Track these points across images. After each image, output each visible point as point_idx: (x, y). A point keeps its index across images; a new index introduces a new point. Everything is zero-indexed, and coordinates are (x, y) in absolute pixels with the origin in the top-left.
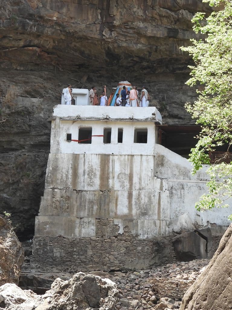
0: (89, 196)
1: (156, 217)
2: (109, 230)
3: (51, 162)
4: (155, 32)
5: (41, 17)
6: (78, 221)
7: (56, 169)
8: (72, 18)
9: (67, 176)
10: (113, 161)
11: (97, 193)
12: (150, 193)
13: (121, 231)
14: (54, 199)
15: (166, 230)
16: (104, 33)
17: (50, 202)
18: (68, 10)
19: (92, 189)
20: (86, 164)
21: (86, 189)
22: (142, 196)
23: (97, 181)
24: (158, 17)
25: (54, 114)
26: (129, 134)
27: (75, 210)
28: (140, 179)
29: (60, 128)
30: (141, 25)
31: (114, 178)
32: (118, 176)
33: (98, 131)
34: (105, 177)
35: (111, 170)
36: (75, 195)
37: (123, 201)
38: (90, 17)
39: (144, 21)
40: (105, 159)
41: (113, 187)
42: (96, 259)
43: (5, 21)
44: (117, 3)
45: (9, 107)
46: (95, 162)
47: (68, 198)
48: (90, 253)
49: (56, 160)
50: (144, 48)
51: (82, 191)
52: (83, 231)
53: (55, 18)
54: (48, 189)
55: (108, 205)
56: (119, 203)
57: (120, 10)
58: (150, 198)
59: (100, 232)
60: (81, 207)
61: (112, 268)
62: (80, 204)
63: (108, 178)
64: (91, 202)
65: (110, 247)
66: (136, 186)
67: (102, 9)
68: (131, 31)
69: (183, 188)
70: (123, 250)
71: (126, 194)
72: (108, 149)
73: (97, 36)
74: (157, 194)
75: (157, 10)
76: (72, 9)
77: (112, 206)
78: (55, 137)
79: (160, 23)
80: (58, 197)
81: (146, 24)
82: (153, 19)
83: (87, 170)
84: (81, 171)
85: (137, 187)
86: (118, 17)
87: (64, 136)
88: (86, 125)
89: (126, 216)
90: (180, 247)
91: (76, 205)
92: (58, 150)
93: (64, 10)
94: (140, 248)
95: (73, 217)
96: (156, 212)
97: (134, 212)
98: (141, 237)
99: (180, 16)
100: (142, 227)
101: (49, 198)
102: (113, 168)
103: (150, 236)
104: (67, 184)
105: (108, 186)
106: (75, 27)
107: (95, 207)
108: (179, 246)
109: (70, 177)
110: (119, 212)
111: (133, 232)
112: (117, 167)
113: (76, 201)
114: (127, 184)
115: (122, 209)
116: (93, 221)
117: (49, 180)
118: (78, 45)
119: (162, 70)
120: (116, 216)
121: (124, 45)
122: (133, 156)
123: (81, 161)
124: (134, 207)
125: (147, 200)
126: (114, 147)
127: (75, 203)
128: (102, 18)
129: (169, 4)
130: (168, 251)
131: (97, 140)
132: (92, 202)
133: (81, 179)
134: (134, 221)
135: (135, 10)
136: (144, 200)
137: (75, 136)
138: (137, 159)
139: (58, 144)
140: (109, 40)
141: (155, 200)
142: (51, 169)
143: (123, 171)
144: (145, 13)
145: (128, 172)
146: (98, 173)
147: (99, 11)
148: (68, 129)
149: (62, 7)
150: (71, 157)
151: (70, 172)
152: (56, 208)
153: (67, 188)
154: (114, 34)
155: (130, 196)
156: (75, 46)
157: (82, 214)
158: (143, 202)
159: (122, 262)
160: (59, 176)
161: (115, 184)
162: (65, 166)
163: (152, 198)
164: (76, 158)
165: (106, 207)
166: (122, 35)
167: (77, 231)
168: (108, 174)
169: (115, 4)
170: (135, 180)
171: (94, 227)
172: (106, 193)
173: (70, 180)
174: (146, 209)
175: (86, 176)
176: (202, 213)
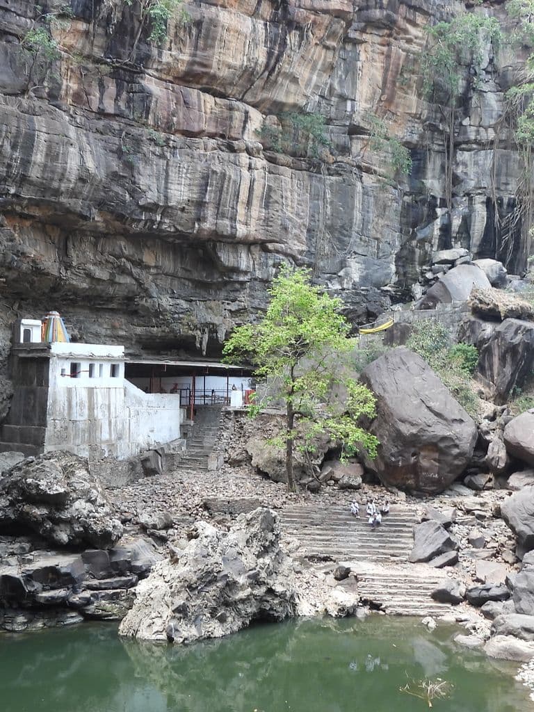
0: (81, 426)
1: (128, 440)
2: (98, 454)
3: (51, 396)
4: (101, 275)
7: (55, 402)
8: (42, 256)
9: (63, 407)
10: (96, 393)
11: (86, 422)
12: (123, 421)
13: (106, 455)
14: (56, 430)
15: (135, 451)
16: (61, 271)
17: (52, 433)
19: (82, 419)
20: (78, 396)
21: (78, 419)
22: (118, 423)
23: (86, 411)
24: (104, 262)
25: (52, 351)
26: (107, 368)
27: (72, 439)
28: (116, 408)
29: (56, 363)
30: (92, 268)
31: (98, 408)
32: (101, 407)
33: (84, 367)
34: (91, 408)
35: (95, 401)
36: (71, 425)
37: (105, 427)
38: (52, 256)
39: (95, 264)
40: (91, 391)
41: (97, 417)
44: (74, 245)
46: (84, 395)
47: (66, 428)
49: (55, 393)
51: (76, 421)
53: (32, 256)
54: (49, 419)
55: (95, 432)
56: (103, 430)
57: (77, 252)
58: (123, 425)
60: (76, 436)
62: (76, 434)
63: (94, 409)
64: (83, 431)
66: (113, 415)
67: (59, 248)
68: (82, 272)
70: (109, 471)
71: (107, 422)
72: (92, 382)
73: (55, 273)
74: (128, 421)
75: (106, 256)
76: (42, 247)
77: (98, 433)
78: (52, 372)
79: (105, 267)
80: (58, 427)
81: (95, 267)
82: (100, 263)
83: (78, 402)
84: (74, 403)
86: (75, 259)
87: (59, 372)
88: (75, 362)
89: (108, 441)
90: (148, 464)
91: (72, 434)
92: (55, 383)
93: (38, 248)
94: (120, 468)
96: (128, 435)
97: (114, 437)
98: (120, 459)
99: (122, 264)
100: (121, 449)
101: (52, 428)
102: (97, 400)
103: (126, 457)
104: (64, 415)
105: (94, 415)
107: (86, 435)
109: (66, 408)
110: (104, 438)
111: (115, 455)
112: (99, 399)
114: (107, 413)
115: (105, 436)
116: (87, 448)
117: (50, 412)
118: (35, 279)
119: (83, 304)
120: (101, 442)
121: (75, 283)
122: (110, 388)
123: (74, 394)
124: (113, 433)
126: (96, 381)
127: (71, 432)
128: (59, 257)
130: (139, 468)
131: (84, 374)
133: (74, 410)
134: (115, 445)
135: (88, 253)
136: (120, 426)
137: (68, 371)
138: (113, 391)
139: (55, 379)
140: (64, 278)
141: (127, 426)
142: (51, 402)
143: (104, 402)
144: (95, 257)
145: (107, 403)
146: (87, 405)
148: (63, 364)
149: (36, 245)
150: (66, 391)
151: (66, 404)
152: (57, 437)
153: (64, 419)
154: (69, 273)
155: (110, 423)
157: (77, 442)
160: (58, 408)
161: (99, 413)
162: (62, 399)
163: (125, 424)
164: (69, 391)
165: (94, 434)
166: (75, 274)
168: (94, 405)
169: (72, 246)
170: (112, 409)
171: (88, 451)
172: (93, 422)
173: (66, 412)
174: (121, 434)
175: (78, 407)
176: (151, 434)
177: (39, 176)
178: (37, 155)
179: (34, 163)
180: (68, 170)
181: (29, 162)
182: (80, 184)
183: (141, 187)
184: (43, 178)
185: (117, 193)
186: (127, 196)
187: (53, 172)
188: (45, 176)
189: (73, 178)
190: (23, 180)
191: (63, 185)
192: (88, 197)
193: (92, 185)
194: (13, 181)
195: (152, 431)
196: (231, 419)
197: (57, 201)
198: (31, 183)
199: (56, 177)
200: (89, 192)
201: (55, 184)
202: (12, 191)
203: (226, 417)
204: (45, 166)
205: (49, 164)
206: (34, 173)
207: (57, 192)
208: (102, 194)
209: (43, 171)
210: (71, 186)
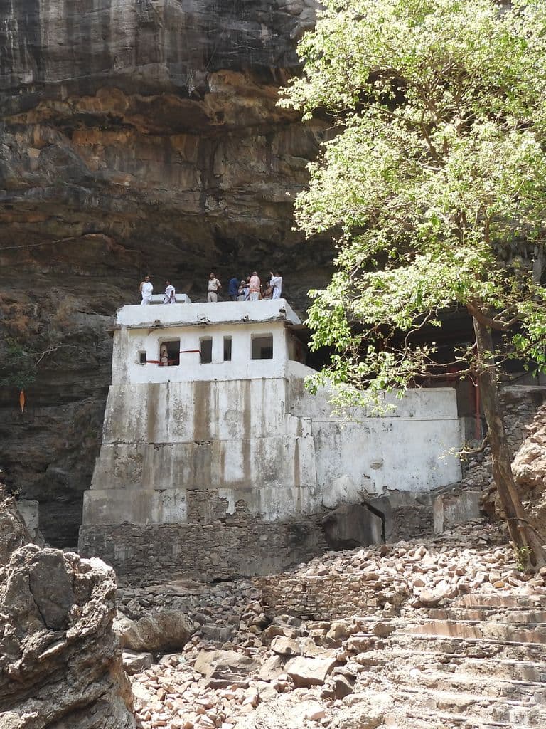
0: (175, 453)
1: (292, 482)
2: (210, 508)
3: (113, 400)
5: (105, 183)
6: (156, 495)
7: (120, 410)
8: (154, 183)
9: (139, 420)
10: (216, 392)
11: (188, 446)
12: (280, 442)
13: (231, 510)
14: (117, 461)
15: (309, 503)
16: (206, 204)
17: (109, 466)
18: (148, 170)
19: (181, 440)
20: (171, 399)
21: (171, 440)
22: (267, 447)
23: (190, 427)
24: (289, 172)
25: (118, 322)
26: (242, 346)
27: (152, 478)
28: (263, 419)
29: (127, 342)
30: (264, 186)
31: (218, 419)
32: (226, 416)
33: (190, 343)
34: (202, 419)
35: (212, 406)
36: (151, 452)
37: (234, 457)
38: (184, 181)
39: (268, 179)
40: (202, 389)
41: (216, 435)
42: (188, 562)
43: (46, 189)
44: (225, 158)
45: (62, 329)
46: (186, 396)
47: (141, 458)
48: (177, 550)
49: (121, 395)
50: (272, 223)
51: (164, 444)
52: (166, 512)
53: (126, 183)
54: (107, 444)
55: (209, 465)
56: (227, 461)
57: (229, 166)
58: (280, 450)
59: (194, 513)
60: (162, 472)
61: (216, 576)
62: (161, 467)
63: (208, 421)
64: (179, 462)
65: (213, 538)
66: (257, 430)
67: (203, 170)
68: (249, 197)
69: (339, 432)
70: (235, 543)
71: (239, 446)
72: (207, 372)
73: (196, 209)
74: (292, 443)
75: (288, 159)
76: (154, 169)
77: (215, 468)
78: (119, 357)
79: (293, 181)
80: (123, 457)
81: (271, 185)
82: (282, 175)
83: (172, 408)
84: (162, 411)
85: (258, 433)
86: (227, 177)
87: (133, 356)
88: (170, 336)
89: (239, 483)
90: (335, 532)
91: (153, 469)
92: (124, 378)
93: (142, 171)
94: (264, 538)
95: (148, 490)
96: (292, 474)
97: (254, 475)
98: (266, 519)
100: (269, 501)
101: (109, 458)
102: (216, 403)
103: (282, 516)
104: (138, 435)
105: (208, 433)
106: (160, 195)
107: (187, 471)
108: (334, 530)
109: (144, 421)
110: (228, 477)
111: (253, 511)
112: (223, 401)
113: (154, 462)
114: (240, 428)
115: (234, 472)
116: (183, 494)
117: (109, 429)
119: (306, 264)
120: (223, 484)
121: (240, 220)
122: (249, 381)
123: (163, 395)
124: (253, 466)
125: (275, 453)
126: (217, 369)
127: (151, 465)
128: (203, 182)
129: (305, 148)
130: (315, 540)
131: (189, 360)
132: (181, 462)
133: (163, 424)
134: (254, 491)
135: (253, 164)
136: (271, 454)
137: (153, 354)
138: (256, 387)
139: (125, 369)
140: (216, 215)
141: (289, 454)
142: (113, 410)
143: (234, 407)
144: (268, 167)
145: (241, 408)
146: (191, 414)
147: (199, 173)
148: (141, 343)
149: (138, 167)
150: (145, 390)
151: (145, 413)
152: (119, 475)
153: (139, 441)
154: (222, 205)
155: (246, 448)
156: (165, 230)
157: (164, 484)
158: (268, 457)
159: (233, 564)
160: (126, 422)
161: (219, 429)
162: (136, 404)
163: (285, 449)
164: (153, 389)
165: (205, 470)
166: (235, 205)
167: (155, 512)
168: (208, 413)
169: (222, 159)
170: (255, 420)
171: (183, 505)
172: (204, 445)
173: (144, 427)
174: (274, 470)
175: (171, 419)
176: (373, 473)
177: (61, 40)
178: (49, 9)
179: (46, 22)
180: (113, 16)
181: (36, 23)
182: (148, 35)
183: (290, 8)
184: (70, 42)
185: (237, 33)
186: (265, 32)
187: (86, 28)
188: (74, 37)
189: (127, 26)
190: (39, 55)
191: (113, 44)
192: (176, 54)
193: (173, 29)
194: (23, 62)
195: (378, 466)
196: (517, 414)
197: (111, 73)
198: (55, 57)
199: (93, 35)
200: (173, 43)
201: (98, 47)
202: (28, 78)
203: (509, 410)
204: (69, 23)
205: (76, 17)
206: (53, 39)
207: (106, 60)
208: (204, 40)
209: (69, 32)
210: (128, 41)
